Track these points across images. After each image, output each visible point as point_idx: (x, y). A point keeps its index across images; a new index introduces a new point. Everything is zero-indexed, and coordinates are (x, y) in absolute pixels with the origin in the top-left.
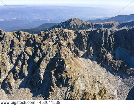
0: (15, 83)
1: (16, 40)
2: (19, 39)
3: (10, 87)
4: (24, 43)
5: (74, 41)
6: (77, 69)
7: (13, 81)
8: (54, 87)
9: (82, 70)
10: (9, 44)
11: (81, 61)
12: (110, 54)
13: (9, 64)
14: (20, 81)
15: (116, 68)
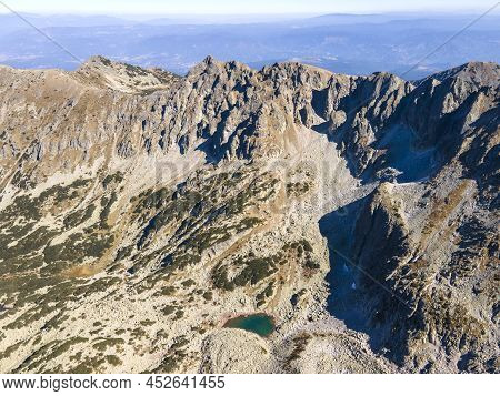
0: (195, 141)
1: (223, 77)
2: (229, 74)
3: (188, 144)
4: (233, 84)
5: (314, 92)
6: (283, 142)
7: (193, 137)
8: (230, 153)
9: (293, 147)
10: (212, 80)
11: (305, 134)
12: (372, 134)
13: (201, 114)
14: (201, 141)
15: (364, 163)
